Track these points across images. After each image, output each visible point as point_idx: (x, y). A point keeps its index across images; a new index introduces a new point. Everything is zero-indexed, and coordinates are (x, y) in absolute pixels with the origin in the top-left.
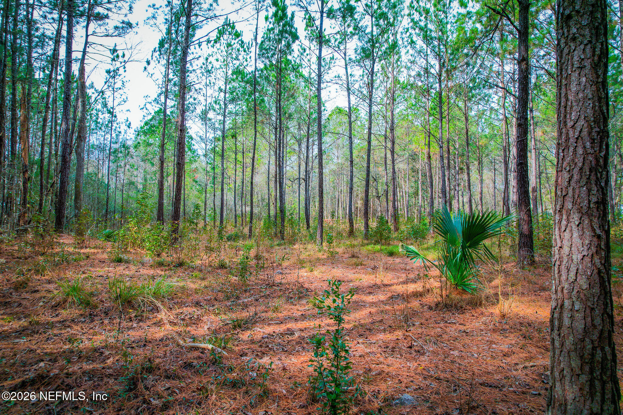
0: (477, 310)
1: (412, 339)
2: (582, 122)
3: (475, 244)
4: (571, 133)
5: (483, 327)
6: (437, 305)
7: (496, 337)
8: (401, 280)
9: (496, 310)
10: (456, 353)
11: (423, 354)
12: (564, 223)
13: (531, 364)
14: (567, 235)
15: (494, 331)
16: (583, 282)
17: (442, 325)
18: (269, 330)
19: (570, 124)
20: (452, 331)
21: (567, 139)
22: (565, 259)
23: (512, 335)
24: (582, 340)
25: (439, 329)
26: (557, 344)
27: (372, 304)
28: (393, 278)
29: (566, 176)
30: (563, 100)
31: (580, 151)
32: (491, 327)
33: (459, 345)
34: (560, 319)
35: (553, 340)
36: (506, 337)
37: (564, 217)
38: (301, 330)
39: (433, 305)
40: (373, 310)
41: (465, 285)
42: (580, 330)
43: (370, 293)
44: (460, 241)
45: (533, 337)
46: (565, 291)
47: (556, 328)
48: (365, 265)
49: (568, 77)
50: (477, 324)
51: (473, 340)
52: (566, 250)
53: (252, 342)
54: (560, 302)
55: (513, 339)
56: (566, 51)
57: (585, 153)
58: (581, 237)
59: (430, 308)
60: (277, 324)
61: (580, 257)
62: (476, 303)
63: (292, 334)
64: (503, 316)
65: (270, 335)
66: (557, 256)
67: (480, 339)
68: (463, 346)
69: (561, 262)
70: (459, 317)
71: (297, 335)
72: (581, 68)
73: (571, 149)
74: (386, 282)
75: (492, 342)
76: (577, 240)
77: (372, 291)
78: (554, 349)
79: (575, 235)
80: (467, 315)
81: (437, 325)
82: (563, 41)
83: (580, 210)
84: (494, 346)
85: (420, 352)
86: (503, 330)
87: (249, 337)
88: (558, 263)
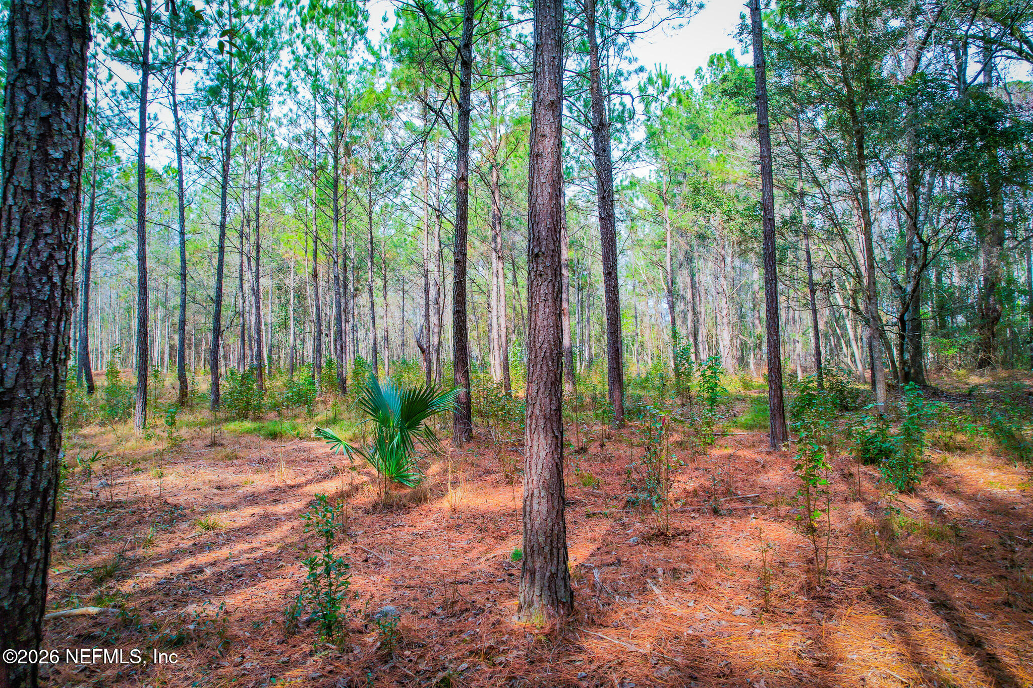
0: (423, 507)
1: (365, 551)
2: (546, 345)
3: (414, 425)
4: (538, 352)
5: (436, 526)
6: (375, 507)
7: (452, 535)
8: (309, 477)
9: (445, 504)
10: (417, 558)
11: (383, 565)
12: (533, 426)
13: (493, 555)
14: (536, 436)
15: (449, 528)
16: (547, 474)
17: (389, 530)
18: (161, 572)
19: (538, 345)
20: (404, 534)
21: (536, 357)
22: (535, 456)
23: (468, 530)
24: (546, 520)
25: (388, 536)
26: (529, 526)
27: (289, 516)
28: (297, 476)
29: (536, 388)
30: (533, 324)
31: (545, 369)
32: (444, 524)
33: (417, 550)
34: (531, 506)
35: (526, 523)
36: (463, 533)
37: (534, 422)
38: (214, 564)
39: (369, 507)
40: (296, 523)
41: (401, 477)
42: (545, 513)
43: (276, 501)
44: (394, 420)
45: (489, 528)
46: (534, 482)
47: (527, 514)
48: (243, 458)
49: (537, 305)
50: (429, 523)
51: (429, 542)
52: (535, 448)
53: (145, 592)
54: (530, 492)
55: (470, 533)
56: (535, 283)
57: (549, 370)
58: (546, 437)
59: (367, 512)
60: (166, 562)
61: (545, 454)
62: (419, 499)
63: (201, 571)
64: (454, 510)
65: (168, 580)
66: (528, 454)
67: (436, 539)
68: (421, 549)
69: (531, 458)
70: (406, 519)
71: (208, 571)
72: (546, 300)
73: (539, 366)
74: (290, 482)
75: (450, 541)
76: (543, 441)
77: (277, 498)
78: (526, 531)
79: (542, 436)
80: (414, 514)
81: (385, 531)
82: (533, 274)
83: (545, 418)
84: (453, 544)
85: (379, 564)
86: (458, 525)
87: (134, 587)
88: (529, 459)
